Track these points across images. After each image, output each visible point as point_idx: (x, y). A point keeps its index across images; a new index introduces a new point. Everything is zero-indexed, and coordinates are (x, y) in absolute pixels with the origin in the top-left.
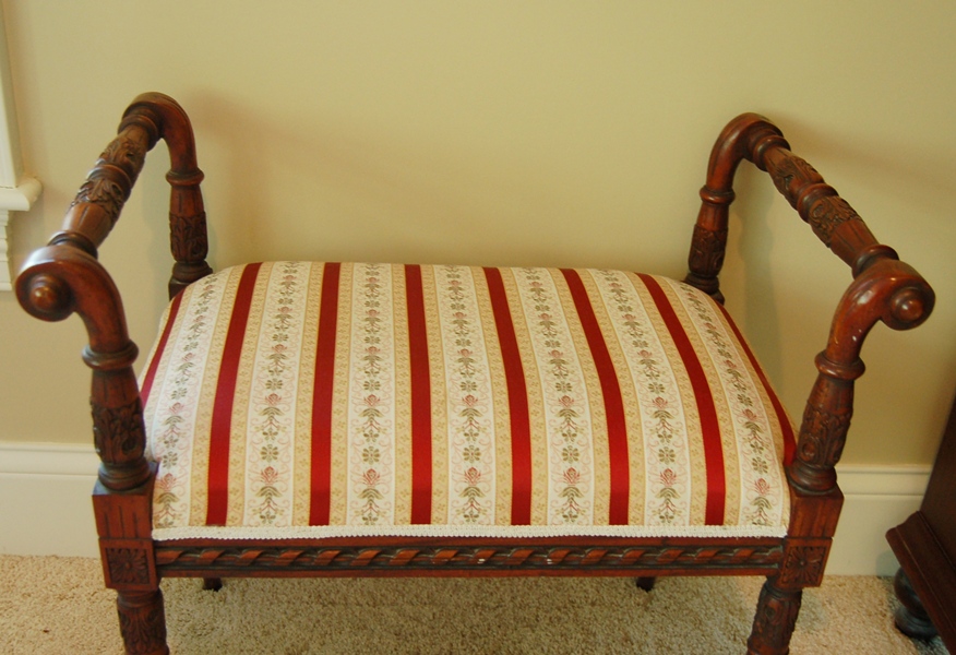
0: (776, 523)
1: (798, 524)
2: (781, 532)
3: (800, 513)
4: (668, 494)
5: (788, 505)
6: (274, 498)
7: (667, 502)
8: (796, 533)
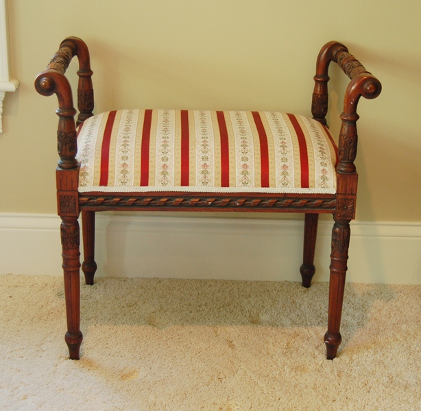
0: (331, 187)
1: (340, 188)
2: (334, 192)
3: (340, 182)
4: (285, 174)
5: (335, 179)
6: (126, 175)
7: (285, 178)
8: (340, 192)
